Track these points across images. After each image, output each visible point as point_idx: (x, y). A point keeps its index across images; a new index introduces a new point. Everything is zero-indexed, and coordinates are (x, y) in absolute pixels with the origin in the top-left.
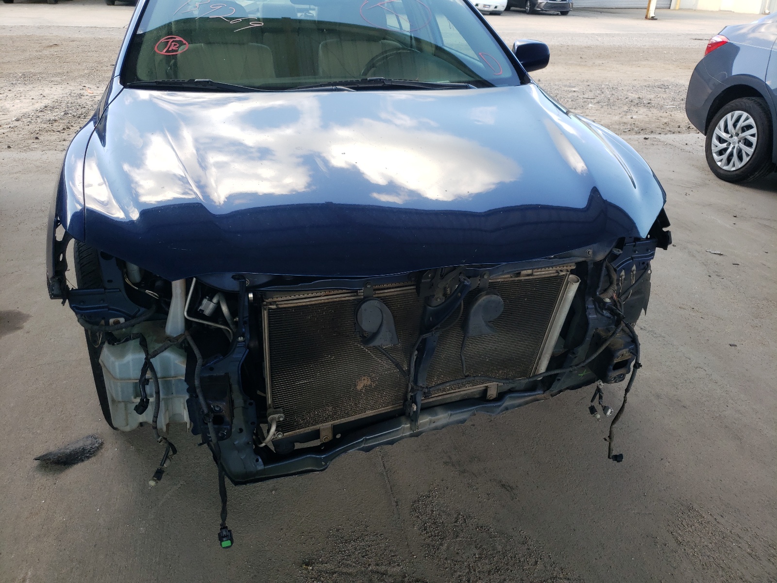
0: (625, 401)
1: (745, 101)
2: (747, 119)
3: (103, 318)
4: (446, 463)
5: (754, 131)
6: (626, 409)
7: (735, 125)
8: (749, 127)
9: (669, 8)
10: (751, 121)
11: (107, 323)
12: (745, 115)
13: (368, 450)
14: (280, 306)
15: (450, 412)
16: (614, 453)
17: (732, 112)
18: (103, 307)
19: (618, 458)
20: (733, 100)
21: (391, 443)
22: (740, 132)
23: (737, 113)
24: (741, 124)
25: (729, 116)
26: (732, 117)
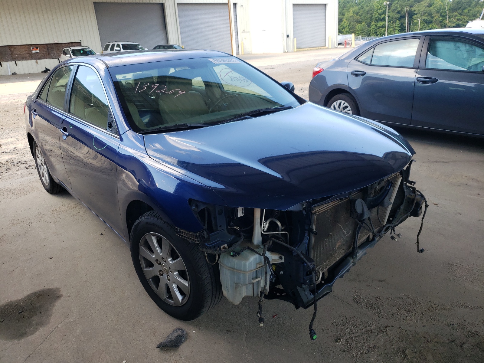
0: (422, 223)
1: (340, 95)
2: (344, 104)
3: (218, 247)
4: (349, 281)
5: (349, 108)
6: (423, 226)
7: (339, 107)
8: (346, 107)
9: (239, 54)
10: (346, 104)
11: (220, 249)
12: (343, 102)
13: (342, 276)
14: (320, 212)
15: (363, 250)
16: (420, 249)
17: (336, 101)
18: (218, 241)
19: (422, 251)
20: (335, 96)
21: (348, 271)
22: (342, 110)
23: (339, 102)
24: (342, 106)
25: (335, 103)
26: (337, 103)
